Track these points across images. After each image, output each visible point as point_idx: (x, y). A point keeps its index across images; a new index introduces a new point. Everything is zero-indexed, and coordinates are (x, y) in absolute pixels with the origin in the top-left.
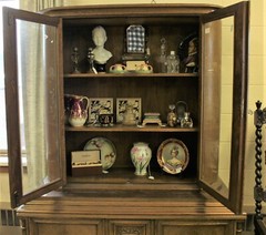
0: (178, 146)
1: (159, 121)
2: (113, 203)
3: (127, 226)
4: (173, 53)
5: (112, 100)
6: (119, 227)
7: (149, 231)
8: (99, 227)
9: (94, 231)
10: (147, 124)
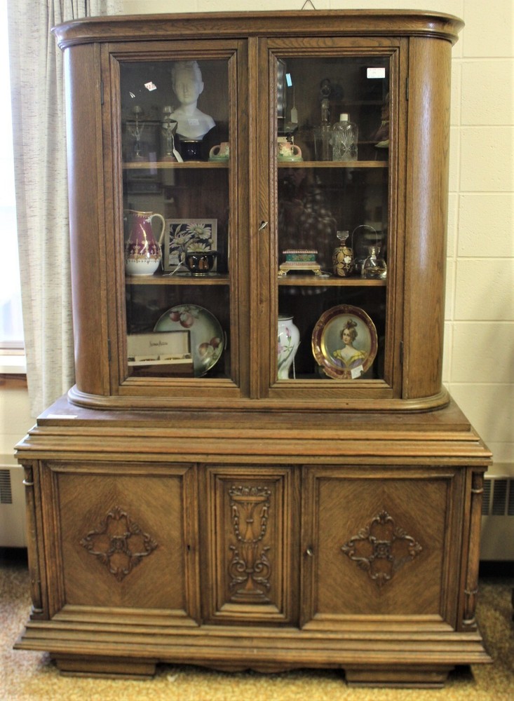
0: (356, 320)
1: (315, 267)
2: (216, 432)
3: (243, 480)
4: (345, 117)
5: (214, 222)
6: (227, 481)
7: (288, 490)
8: (187, 481)
9: (176, 490)
10: (291, 273)
